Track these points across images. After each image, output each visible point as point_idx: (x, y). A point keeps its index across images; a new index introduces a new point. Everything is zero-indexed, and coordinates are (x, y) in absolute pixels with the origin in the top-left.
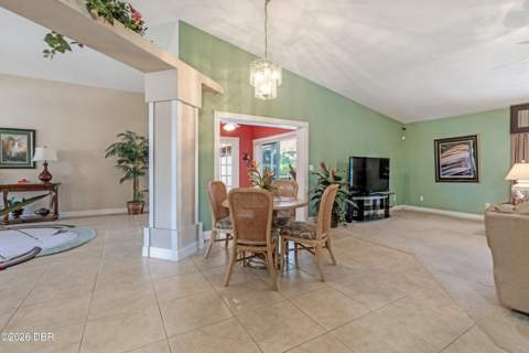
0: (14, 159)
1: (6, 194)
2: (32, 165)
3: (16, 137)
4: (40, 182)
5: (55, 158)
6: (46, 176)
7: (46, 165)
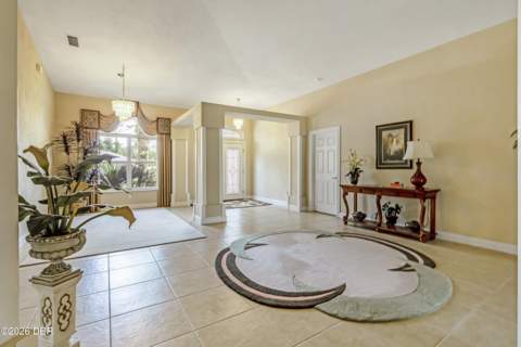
0: (392, 158)
1: (379, 198)
2: (409, 165)
3: (394, 133)
4: (412, 187)
5: (431, 156)
6: (419, 179)
7: (419, 164)
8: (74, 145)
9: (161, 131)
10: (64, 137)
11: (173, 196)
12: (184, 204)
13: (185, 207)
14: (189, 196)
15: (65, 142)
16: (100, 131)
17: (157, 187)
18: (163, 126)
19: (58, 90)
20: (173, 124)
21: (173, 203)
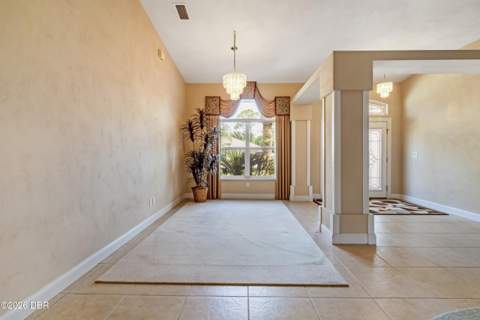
8: (198, 132)
9: (279, 111)
10: (190, 124)
11: (292, 188)
12: (306, 198)
13: (307, 202)
14: (311, 188)
15: (191, 129)
16: (221, 118)
17: (274, 176)
18: (281, 107)
19: (188, 81)
20: (292, 102)
21: (292, 197)
